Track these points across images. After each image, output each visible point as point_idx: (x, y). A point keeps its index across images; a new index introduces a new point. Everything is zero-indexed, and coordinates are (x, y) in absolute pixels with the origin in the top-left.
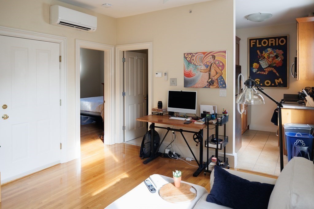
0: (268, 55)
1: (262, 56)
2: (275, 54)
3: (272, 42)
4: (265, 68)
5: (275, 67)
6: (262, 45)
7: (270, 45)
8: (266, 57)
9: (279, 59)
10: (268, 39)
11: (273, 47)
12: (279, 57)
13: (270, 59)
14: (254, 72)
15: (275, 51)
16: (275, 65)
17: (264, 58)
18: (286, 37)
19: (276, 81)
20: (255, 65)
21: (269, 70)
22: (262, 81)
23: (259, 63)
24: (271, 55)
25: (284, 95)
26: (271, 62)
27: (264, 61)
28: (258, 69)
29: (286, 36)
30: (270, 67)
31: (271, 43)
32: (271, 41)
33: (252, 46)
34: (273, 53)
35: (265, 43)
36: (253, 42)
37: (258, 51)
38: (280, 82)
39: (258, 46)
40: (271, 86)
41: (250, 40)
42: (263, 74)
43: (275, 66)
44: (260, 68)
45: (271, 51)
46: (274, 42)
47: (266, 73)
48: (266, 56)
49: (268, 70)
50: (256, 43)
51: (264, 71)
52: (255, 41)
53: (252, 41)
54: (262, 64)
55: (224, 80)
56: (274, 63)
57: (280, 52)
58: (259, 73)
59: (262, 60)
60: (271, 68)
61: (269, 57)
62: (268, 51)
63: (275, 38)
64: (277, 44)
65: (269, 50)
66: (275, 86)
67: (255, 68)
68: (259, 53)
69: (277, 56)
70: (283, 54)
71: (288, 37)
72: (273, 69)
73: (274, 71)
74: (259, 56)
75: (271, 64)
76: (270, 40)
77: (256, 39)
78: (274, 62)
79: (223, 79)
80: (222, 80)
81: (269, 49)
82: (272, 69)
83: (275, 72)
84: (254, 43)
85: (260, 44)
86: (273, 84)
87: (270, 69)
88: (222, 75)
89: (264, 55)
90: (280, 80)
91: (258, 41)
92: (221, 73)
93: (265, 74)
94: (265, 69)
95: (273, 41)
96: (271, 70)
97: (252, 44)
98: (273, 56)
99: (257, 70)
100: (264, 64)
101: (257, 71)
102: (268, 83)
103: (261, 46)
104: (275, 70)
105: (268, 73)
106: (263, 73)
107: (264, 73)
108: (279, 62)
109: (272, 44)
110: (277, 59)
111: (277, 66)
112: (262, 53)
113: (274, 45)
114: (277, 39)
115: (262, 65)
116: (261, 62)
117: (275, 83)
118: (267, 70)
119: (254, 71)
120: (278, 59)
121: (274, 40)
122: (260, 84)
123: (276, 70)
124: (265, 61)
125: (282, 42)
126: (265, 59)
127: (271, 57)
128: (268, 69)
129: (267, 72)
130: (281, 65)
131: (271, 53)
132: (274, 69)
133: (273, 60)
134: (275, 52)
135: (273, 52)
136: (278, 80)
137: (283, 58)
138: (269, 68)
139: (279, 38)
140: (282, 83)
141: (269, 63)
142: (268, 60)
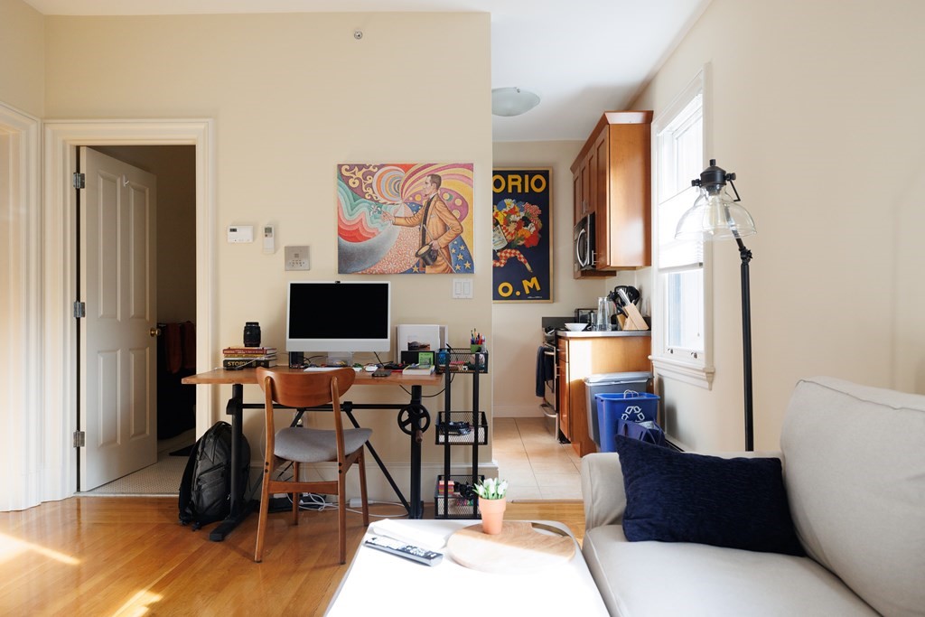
0: (506, 217)
2: (522, 214)
3: (515, 183)
4: (497, 250)
5: (522, 249)
7: (510, 191)
8: (501, 222)
9: (531, 229)
10: (505, 174)
11: (518, 197)
12: (530, 222)
13: (512, 228)
15: (522, 207)
16: (521, 243)
17: (497, 223)
18: (545, 174)
19: (525, 283)
21: (508, 255)
24: (512, 216)
25: (544, 319)
26: (512, 235)
27: (496, 233)
29: (548, 171)
30: (512, 249)
31: (513, 186)
32: (513, 180)
34: (517, 212)
35: (497, 184)
38: (534, 286)
40: (513, 297)
43: (523, 245)
45: (512, 207)
46: (518, 184)
47: (501, 263)
48: (501, 218)
49: (505, 257)
51: (498, 259)
55: (466, 248)
56: (521, 239)
57: (534, 210)
60: (513, 251)
61: (507, 222)
62: (505, 207)
63: (522, 173)
64: (527, 190)
65: (509, 203)
66: (523, 297)
69: (526, 221)
70: (540, 216)
71: (550, 173)
72: (518, 252)
73: (520, 258)
75: (513, 240)
76: (510, 177)
78: (519, 235)
79: (465, 245)
80: (462, 248)
81: (507, 201)
82: (515, 254)
83: (523, 260)
86: (518, 293)
87: (510, 253)
88: (463, 235)
89: (497, 215)
90: (534, 280)
92: (459, 227)
93: (499, 266)
94: (499, 254)
95: (516, 180)
96: (513, 255)
98: (518, 219)
100: (496, 239)
102: (505, 289)
104: (522, 256)
105: (505, 264)
108: (531, 235)
109: (515, 188)
110: (526, 228)
111: (528, 246)
113: (519, 190)
114: (527, 177)
117: (522, 290)
118: (503, 254)
120: (529, 227)
121: (518, 177)
123: (525, 257)
125: (538, 184)
126: (497, 226)
127: (513, 221)
128: (506, 252)
129: (503, 261)
130: (535, 243)
131: (512, 212)
132: (521, 253)
133: (517, 229)
134: (522, 210)
135: (517, 209)
136: (529, 281)
137: (540, 225)
138: (509, 251)
139: (532, 174)
140: (538, 288)
141: (509, 237)
142: (507, 231)
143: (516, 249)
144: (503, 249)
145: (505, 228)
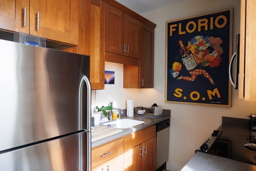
0: (196, 49)
1: (186, 50)
2: (208, 45)
3: (203, 25)
4: (191, 71)
5: (207, 69)
6: (186, 32)
7: (199, 30)
8: (193, 52)
9: (215, 54)
10: (195, 20)
11: (204, 33)
12: (214, 50)
13: (200, 55)
14: (175, 77)
15: (208, 40)
16: (207, 65)
17: (190, 52)
18: (227, 14)
19: (209, 92)
20: (176, 65)
21: (197, 73)
22: (186, 93)
23: (181, 62)
24: (201, 47)
25: (224, 118)
27: (190, 59)
28: (180, 71)
29: (229, 12)
30: (200, 69)
31: (201, 27)
32: (202, 23)
33: (171, 35)
34: (204, 44)
35: (191, 27)
36: (173, 28)
37: (181, 42)
38: (216, 93)
39: (180, 33)
40: (200, 101)
41: (169, 24)
42: (188, 81)
44: (184, 71)
45: (201, 41)
46: (206, 25)
47: (192, 79)
48: (192, 49)
49: (195, 74)
50: (177, 28)
51: (190, 76)
52: (176, 25)
53: (171, 26)
54: (187, 63)
57: (217, 41)
58: (182, 79)
59: (186, 56)
60: (201, 71)
61: (197, 51)
62: (196, 42)
63: (208, 17)
64: (212, 28)
65: (199, 38)
66: (207, 101)
67: (175, 70)
68: (182, 45)
69: (211, 50)
70: (221, 45)
71: (231, 12)
72: (204, 71)
73: (206, 75)
74: (182, 50)
75: (201, 63)
76: (200, 21)
77: (177, 23)
78: (205, 60)
81: (197, 38)
82: (202, 72)
83: (208, 76)
84: (174, 30)
85: (184, 29)
86: (204, 99)
87: (199, 72)
89: (190, 47)
90: (216, 90)
91: (180, 25)
93: (191, 81)
94: (191, 73)
95: (204, 22)
96: (200, 73)
97: (172, 30)
98: (205, 48)
99: (178, 73)
100: (189, 63)
101: (179, 76)
102: (195, 96)
103: (184, 33)
104: (207, 74)
105: (195, 79)
106: (187, 78)
107: (190, 79)
108: (215, 59)
109: (203, 28)
110: (210, 54)
111: (212, 67)
112: (186, 44)
113: (206, 29)
114: (212, 19)
115: (186, 65)
116: (185, 61)
117: (207, 97)
118: (194, 73)
119: (175, 75)
120: (213, 53)
121: (206, 20)
122: (183, 96)
123: (209, 74)
124: (192, 59)
125: (221, 22)
126: (191, 54)
127: (201, 51)
128: (196, 72)
129: (194, 77)
130: (217, 64)
131: (201, 44)
132: (207, 71)
133: (204, 56)
134: (208, 42)
135: (204, 42)
136: (213, 91)
137: (221, 51)
138: (198, 70)
139: (215, 16)
140: (219, 96)
141: (198, 62)
142: (197, 57)
143: (203, 69)
144: (194, 69)
145: (195, 56)
